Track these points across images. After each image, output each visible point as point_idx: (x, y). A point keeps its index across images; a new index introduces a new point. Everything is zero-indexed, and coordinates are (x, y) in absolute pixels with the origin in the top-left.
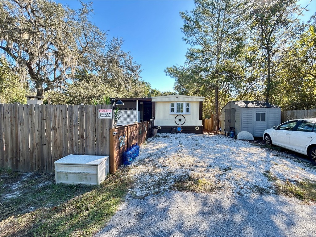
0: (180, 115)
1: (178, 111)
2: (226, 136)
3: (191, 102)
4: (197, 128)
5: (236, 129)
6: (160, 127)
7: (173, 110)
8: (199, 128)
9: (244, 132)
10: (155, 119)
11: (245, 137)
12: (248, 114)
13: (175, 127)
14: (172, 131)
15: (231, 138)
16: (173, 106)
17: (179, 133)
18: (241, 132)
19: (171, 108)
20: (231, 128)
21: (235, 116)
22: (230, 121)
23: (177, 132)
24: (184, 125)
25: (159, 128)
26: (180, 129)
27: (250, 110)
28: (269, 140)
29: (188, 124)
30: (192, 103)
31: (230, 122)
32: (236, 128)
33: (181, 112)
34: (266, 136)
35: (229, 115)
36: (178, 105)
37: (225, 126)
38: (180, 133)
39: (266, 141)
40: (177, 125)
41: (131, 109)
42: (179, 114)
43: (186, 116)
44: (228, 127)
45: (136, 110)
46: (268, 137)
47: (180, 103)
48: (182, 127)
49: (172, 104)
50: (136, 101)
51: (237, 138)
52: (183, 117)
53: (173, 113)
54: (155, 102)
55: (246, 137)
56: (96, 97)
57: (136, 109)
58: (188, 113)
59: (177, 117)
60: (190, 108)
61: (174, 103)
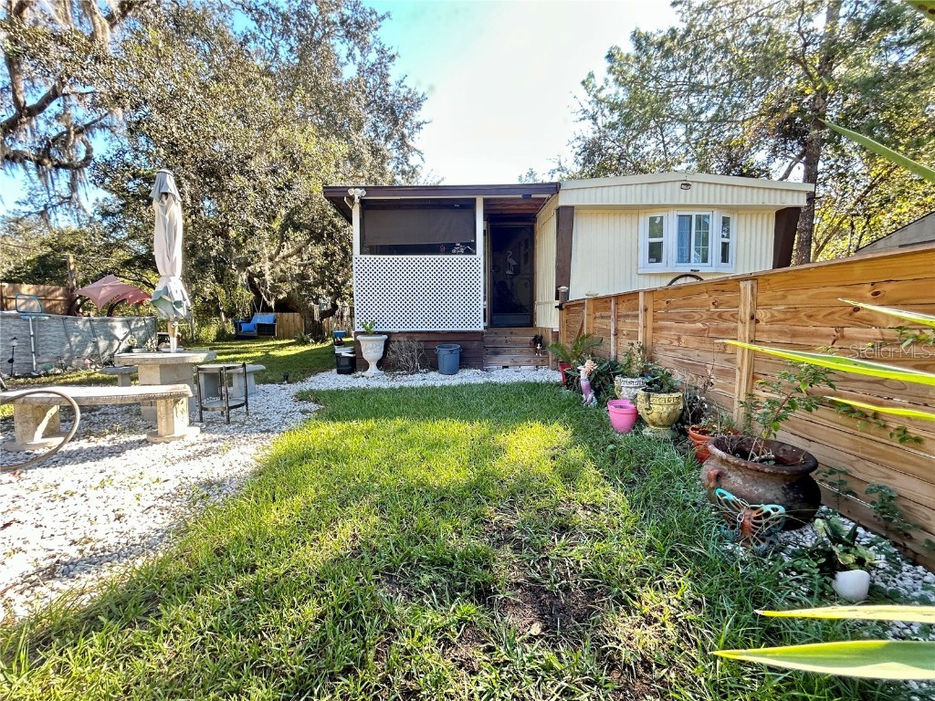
0: (694, 274)
1: (684, 256)
3: (738, 209)
7: (655, 252)
16: (656, 230)
19: (645, 241)
30: (743, 218)
33: (697, 260)
47: (694, 213)
49: (652, 220)
53: (656, 267)
54: (570, 212)
60: (732, 241)
61: (662, 217)
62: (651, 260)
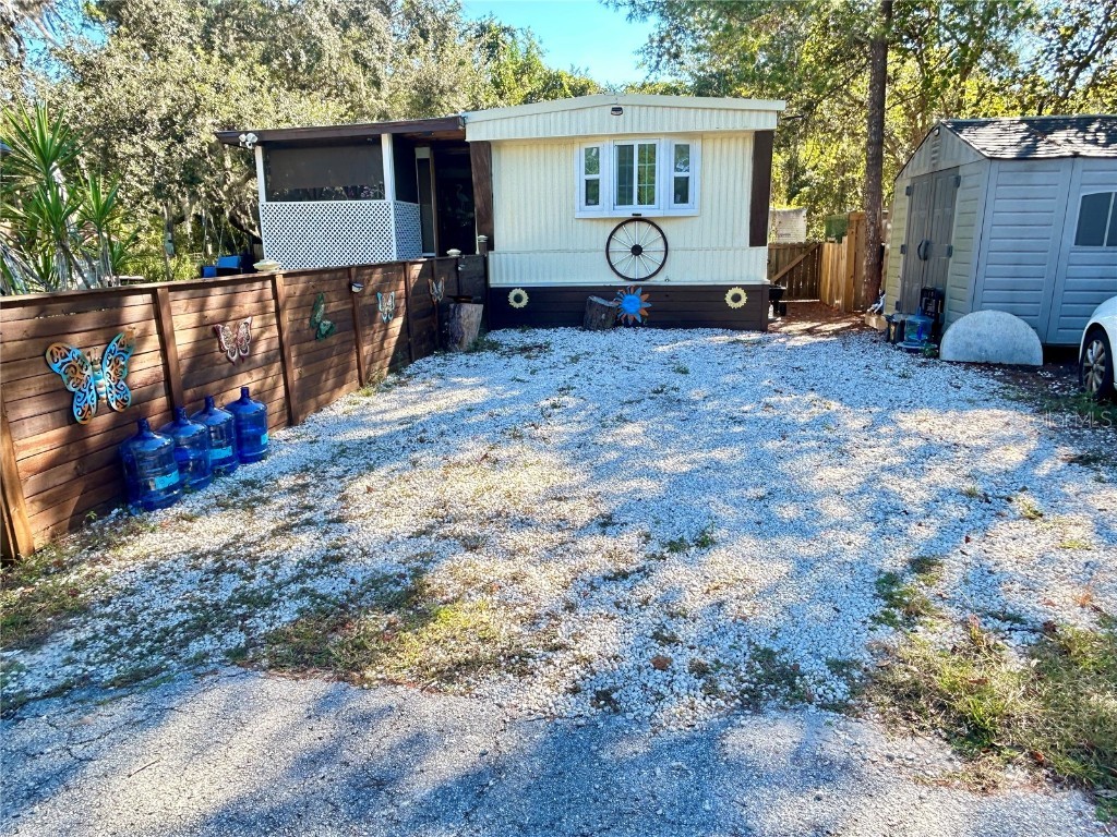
0: (637, 219)
1: (624, 197)
2: (888, 340)
3: (702, 136)
4: (736, 298)
5: (947, 299)
6: (523, 293)
7: (592, 193)
8: (744, 299)
9: (988, 314)
10: (490, 245)
11: (986, 345)
12: (1029, 205)
13: (608, 292)
14: (589, 313)
15: (909, 351)
16: (592, 165)
17: (627, 326)
18: (970, 316)
19: (579, 178)
20: (924, 292)
21: (952, 217)
22: (925, 252)
23: (618, 321)
24: (659, 280)
25: (518, 299)
26: (634, 306)
27: (1039, 177)
28: (1102, 363)
29: (681, 273)
30: (709, 145)
31: (926, 258)
32: (949, 291)
33: (640, 202)
34: (1091, 341)
35: (924, 213)
36: (625, 153)
37: (904, 279)
38: (635, 324)
39: (1089, 369)
40: (615, 281)
41: (355, 193)
42: (626, 212)
43: (676, 222)
44: (915, 288)
45: (381, 196)
46: (1101, 346)
47: (636, 144)
48: (647, 290)
49: (589, 151)
50: (377, 141)
51: (937, 356)
52: (655, 234)
53: (593, 211)
54: (486, 147)
55: (991, 349)
56: (144, 126)
57: (382, 187)
58: (681, 210)
59: (620, 234)
60: (694, 174)
61: (598, 148)
62: (590, 201)
